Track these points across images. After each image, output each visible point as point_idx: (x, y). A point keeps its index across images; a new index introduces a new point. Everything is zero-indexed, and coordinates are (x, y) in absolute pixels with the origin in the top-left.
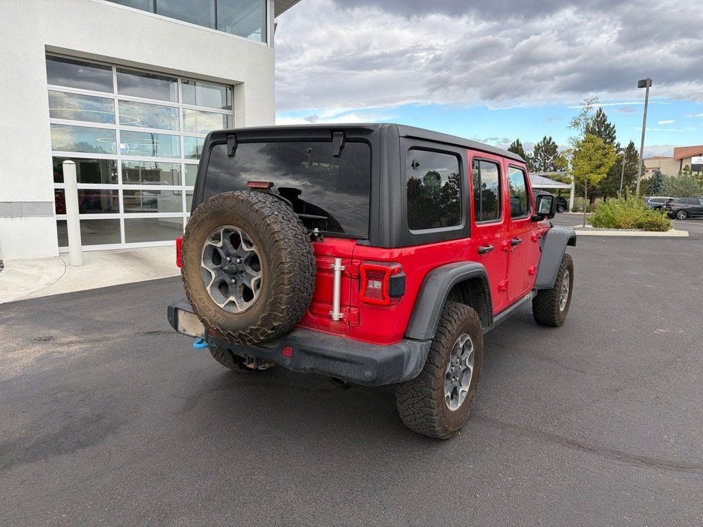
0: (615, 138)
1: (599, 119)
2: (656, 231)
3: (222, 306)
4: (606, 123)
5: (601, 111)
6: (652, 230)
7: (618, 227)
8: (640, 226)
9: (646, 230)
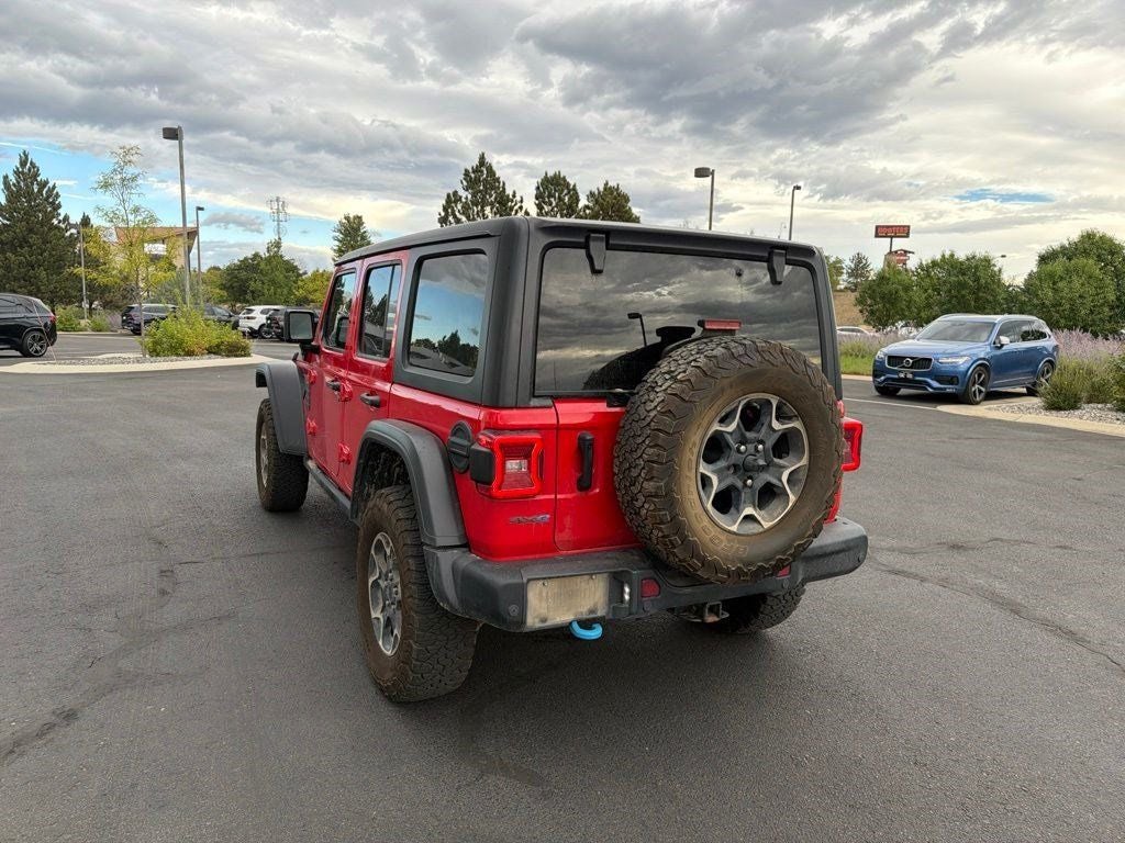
0: (59, 206)
1: (26, 170)
2: (242, 356)
3: (734, 528)
4: (39, 179)
5: (26, 156)
6: (237, 356)
7: (190, 354)
8: (214, 351)
9: (228, 356)
